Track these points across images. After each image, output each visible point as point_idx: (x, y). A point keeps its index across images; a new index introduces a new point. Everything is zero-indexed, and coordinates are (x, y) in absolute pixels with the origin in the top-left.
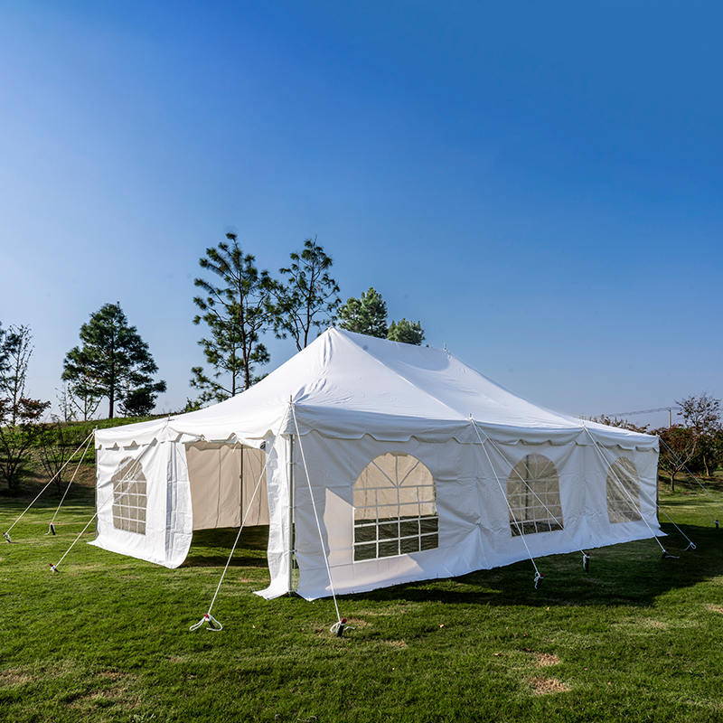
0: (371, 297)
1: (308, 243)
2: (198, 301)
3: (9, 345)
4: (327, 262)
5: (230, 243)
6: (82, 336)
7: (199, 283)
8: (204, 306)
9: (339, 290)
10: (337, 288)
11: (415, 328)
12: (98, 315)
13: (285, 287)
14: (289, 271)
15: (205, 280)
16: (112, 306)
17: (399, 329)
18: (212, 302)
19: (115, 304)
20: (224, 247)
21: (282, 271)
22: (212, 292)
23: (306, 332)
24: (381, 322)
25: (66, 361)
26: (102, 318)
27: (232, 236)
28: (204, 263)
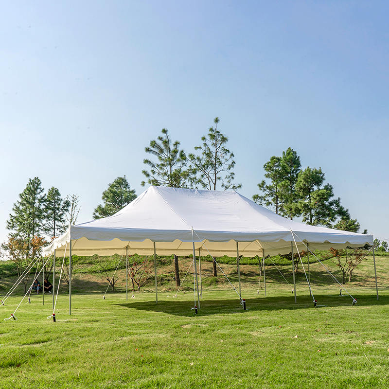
0: (289, 154)
1: (211, 130)
2: (145, 172)
3: (64, 207)
4: (224, 140)
5: (164, 136)
6: (103, 198)
7: (146, 161)
8: (148, 175)
9: (234, 156)
10: (232, 155)
11: (317, 173)
12: (113, 184)
13: (201, 158)
14: (200, 148)
15: (149, 160)
16: (121, 179)
17: (305, 174)
18: (154, 172)
19: (123, 177)
20: (161, 139)
21: (196, 148)
22: (153, 166)
23: (215, 184)
24: (297, 170)
25: (95, 214)
26: (115, 186)
27: (165, 131)
28: (148, 150)
